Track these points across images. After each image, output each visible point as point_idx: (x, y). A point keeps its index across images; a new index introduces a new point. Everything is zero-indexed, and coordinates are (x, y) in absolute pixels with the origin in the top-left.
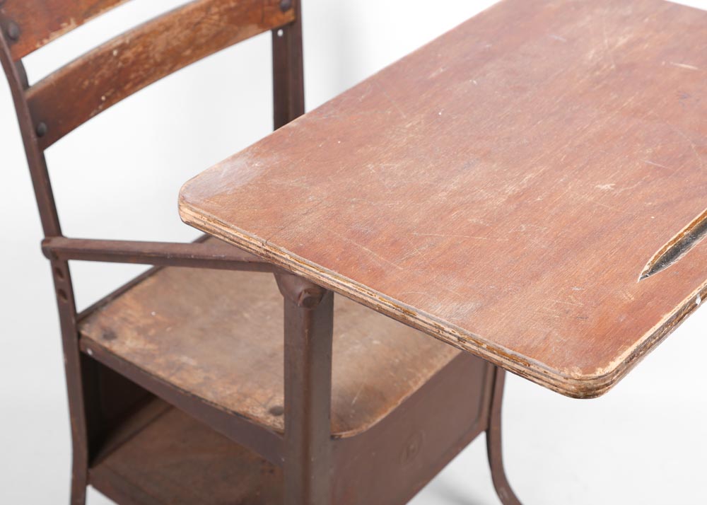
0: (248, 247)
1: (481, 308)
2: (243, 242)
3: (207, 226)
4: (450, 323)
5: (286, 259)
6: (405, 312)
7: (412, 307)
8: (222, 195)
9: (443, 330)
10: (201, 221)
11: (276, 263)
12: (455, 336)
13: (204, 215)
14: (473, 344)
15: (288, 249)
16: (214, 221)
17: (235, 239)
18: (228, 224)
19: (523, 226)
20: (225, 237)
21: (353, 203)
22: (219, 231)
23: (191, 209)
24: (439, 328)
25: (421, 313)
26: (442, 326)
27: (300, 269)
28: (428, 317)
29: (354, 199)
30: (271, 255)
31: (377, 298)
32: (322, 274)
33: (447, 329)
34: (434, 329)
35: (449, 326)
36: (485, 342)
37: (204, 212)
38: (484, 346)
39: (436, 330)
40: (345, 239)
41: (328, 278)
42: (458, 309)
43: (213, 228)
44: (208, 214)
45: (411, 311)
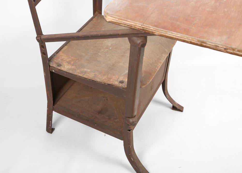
0: (135, 27)
1: (229, 38)
2: (133, 26)
3: (118, 22)
4: (221, 44)
5: (151, 30)
6: (202, 42)
7: (205, 40)
8: (120, 11)
9: (218, 46)
10: (115, 20)
11: (146, 32)
12: (223, 48)
13: (117, 18)
14: (231, 50)
15: (152, 26)
16: (121, 19)
17: (130, 25)
18: (127, 20)
19: (225, 9)
20: (125, 25)
21: (165, 9)
22: (123, 23)
23: (111, 17)
24: (217, 46)
25: (209, 42)
26: (218, 45)
27: (157, 32)
28: (212, 43)
29: (165, 7)
30: (145, 29)
31: (190, 39)
32: (167, 33)
33: (220, 46)
34: (214, 47)
35: (221, 45)
36: (236, 49)
37: (117, 17)
38: (236, 50)
39: (215, 47)
40: (169, 20)
41: (169, 34)
42: (221, 39)
43: (120, 22)
44: (118, 17)
45: (205, 41)
